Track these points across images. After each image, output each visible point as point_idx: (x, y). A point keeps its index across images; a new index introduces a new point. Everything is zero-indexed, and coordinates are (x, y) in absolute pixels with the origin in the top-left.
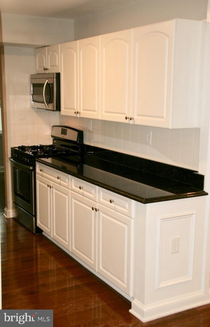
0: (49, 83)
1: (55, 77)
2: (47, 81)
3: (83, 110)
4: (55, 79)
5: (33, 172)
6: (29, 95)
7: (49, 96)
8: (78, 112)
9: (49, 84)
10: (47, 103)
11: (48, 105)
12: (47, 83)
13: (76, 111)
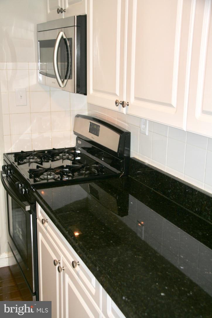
0: (65, 37)
1: (76, 25)
2: (62, 34)
3: (136, 98)
4: (76, 28)
5: (31, 215)
6: (36, 62)
7: (66, 63)
8: (123, 102)
9: (65, 39)
10: (61, 79)
11: (63, 82)
12: (62, 37)
13: (120, 100)
